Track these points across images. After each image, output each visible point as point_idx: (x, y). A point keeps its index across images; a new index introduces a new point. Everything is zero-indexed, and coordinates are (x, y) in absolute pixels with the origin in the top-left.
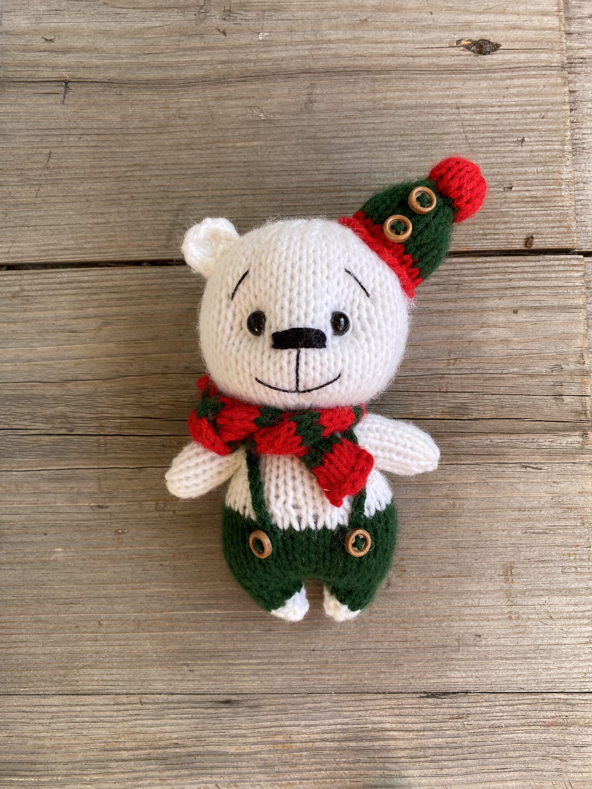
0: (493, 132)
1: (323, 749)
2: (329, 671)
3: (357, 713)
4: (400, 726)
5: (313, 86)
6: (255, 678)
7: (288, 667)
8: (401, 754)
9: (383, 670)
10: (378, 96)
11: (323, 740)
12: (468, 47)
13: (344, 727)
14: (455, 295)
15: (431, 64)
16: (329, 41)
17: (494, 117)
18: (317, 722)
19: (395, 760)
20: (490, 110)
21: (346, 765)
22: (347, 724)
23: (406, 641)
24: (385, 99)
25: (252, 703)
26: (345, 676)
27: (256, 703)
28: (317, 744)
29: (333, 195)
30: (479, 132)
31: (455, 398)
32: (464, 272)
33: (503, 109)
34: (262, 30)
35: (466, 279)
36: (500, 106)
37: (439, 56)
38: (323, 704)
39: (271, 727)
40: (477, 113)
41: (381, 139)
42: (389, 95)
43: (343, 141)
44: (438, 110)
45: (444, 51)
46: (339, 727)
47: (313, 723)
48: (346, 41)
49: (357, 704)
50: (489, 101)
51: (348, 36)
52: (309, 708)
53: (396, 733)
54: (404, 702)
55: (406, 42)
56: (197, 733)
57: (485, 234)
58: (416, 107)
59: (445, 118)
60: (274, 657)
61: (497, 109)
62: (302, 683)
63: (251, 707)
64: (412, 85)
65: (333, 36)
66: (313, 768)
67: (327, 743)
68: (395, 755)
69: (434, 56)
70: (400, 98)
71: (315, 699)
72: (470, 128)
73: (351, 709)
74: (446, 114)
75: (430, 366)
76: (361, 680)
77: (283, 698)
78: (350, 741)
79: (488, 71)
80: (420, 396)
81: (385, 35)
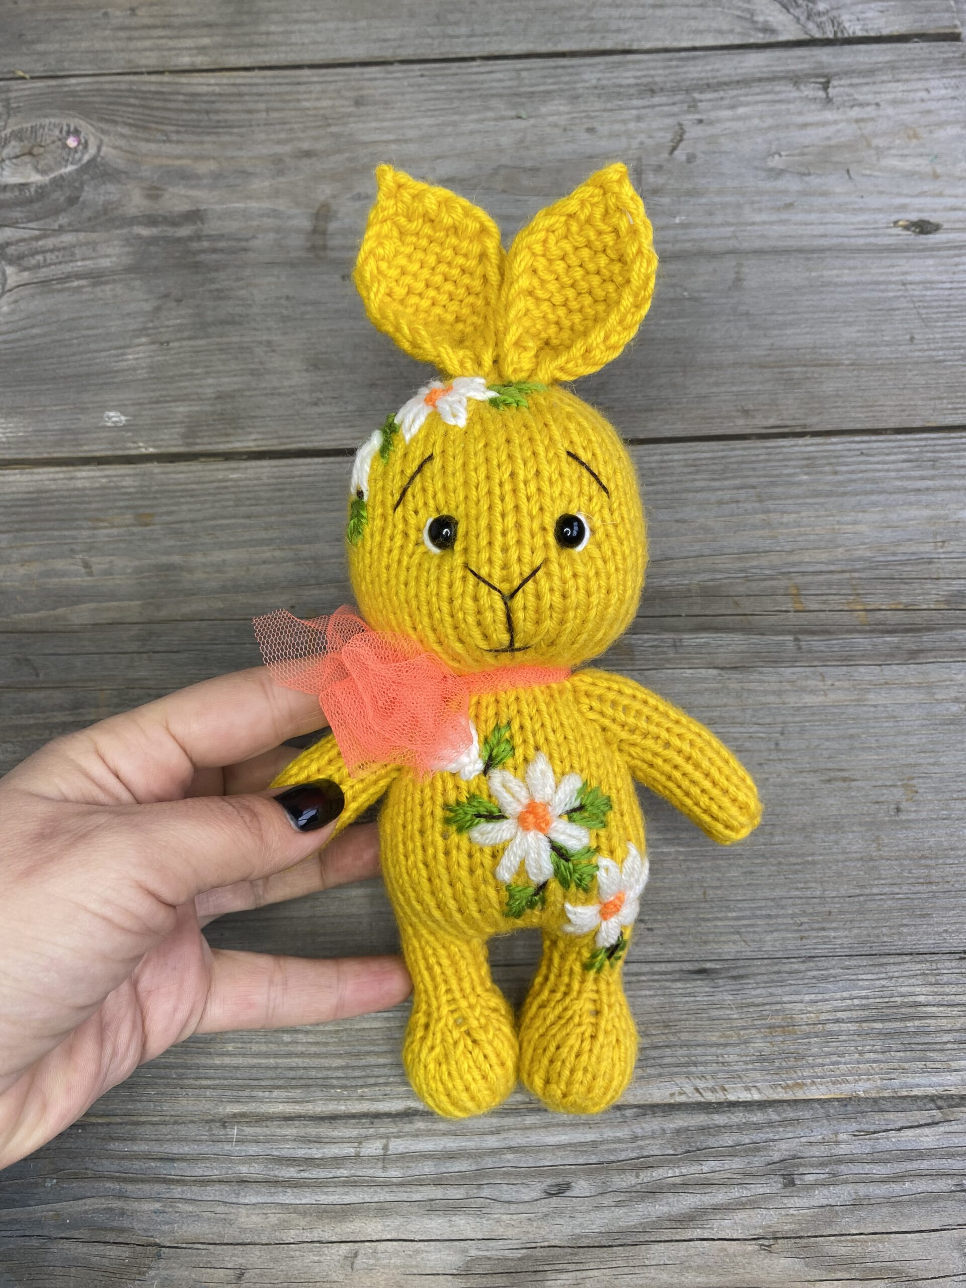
0: (948, 307)
1: (839, 1033)
2: (834, 925)
3: (878, 982)
4: (939, 998)
5: (740, 265)
6: (737, 937)
7: (780, 921)
8: (946, 1038)
9: (905, 922)
10: (814, 274)
11: (837, 1021)
12: (906, 228)
13: (864, 1002)
14: (932, 472)
15: (867, 244)
16: (753, 224)
17: (947, 292)
18: (827, 996)
19: (939, 1047)
20: (940, 286)
21: (872, 1056)
22: (866, 998)
23: (930, 883)
24: (822, 276)
25: (734, 973)
26: (856, 931)
27: (742, 972)
28: (829, 1027)
29: (776, 370)
30: (931, 307)
31: (949, 585)
32: (937, 448)
33: (955, 285)
34: (679, 213)
35: (942, 455)
36: (951, 282)
37: (876, 236)
38: (832, 971)
39: (764, 1004)
40: (926, 289)
41: (822, 315)
42: (825, 273)
43: (780, 318)
44: (882, 287)
45: (880, 231)
46: (856, 1002)
47: (820, 997)
48: (772, 223)
49: (877, 970)
50: (936, 278)
51: (774, 217)
52: (814, 977)
53: (934, 1009)
54: (939, 966)
55: (838, 223)
56: (665, 1017)
57: (955, 409)
58: (858, 283)
59: (891, 294)
60: (760, 908)
61: (948, 285)
62: (799, 943)
63: (734, 978)
64: (851, 263)
65: (758, 218)
66: (827, 1061)
67: (843, 1025)
68: (938, 1040)
69: (870, 236)
70: (838, 276)
71: (820, 964)
72: (920, 304)
73: (869, 977)
74: (893, 290)
75: (914, 549)
76: (878, 936)
77: (776, 964)
78: (874, 1021)
79: (932, 249)
80: (907, 583)
81: (813, 217)
